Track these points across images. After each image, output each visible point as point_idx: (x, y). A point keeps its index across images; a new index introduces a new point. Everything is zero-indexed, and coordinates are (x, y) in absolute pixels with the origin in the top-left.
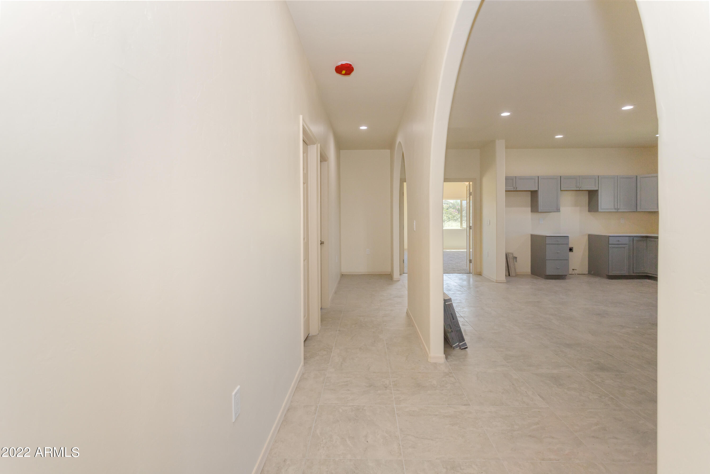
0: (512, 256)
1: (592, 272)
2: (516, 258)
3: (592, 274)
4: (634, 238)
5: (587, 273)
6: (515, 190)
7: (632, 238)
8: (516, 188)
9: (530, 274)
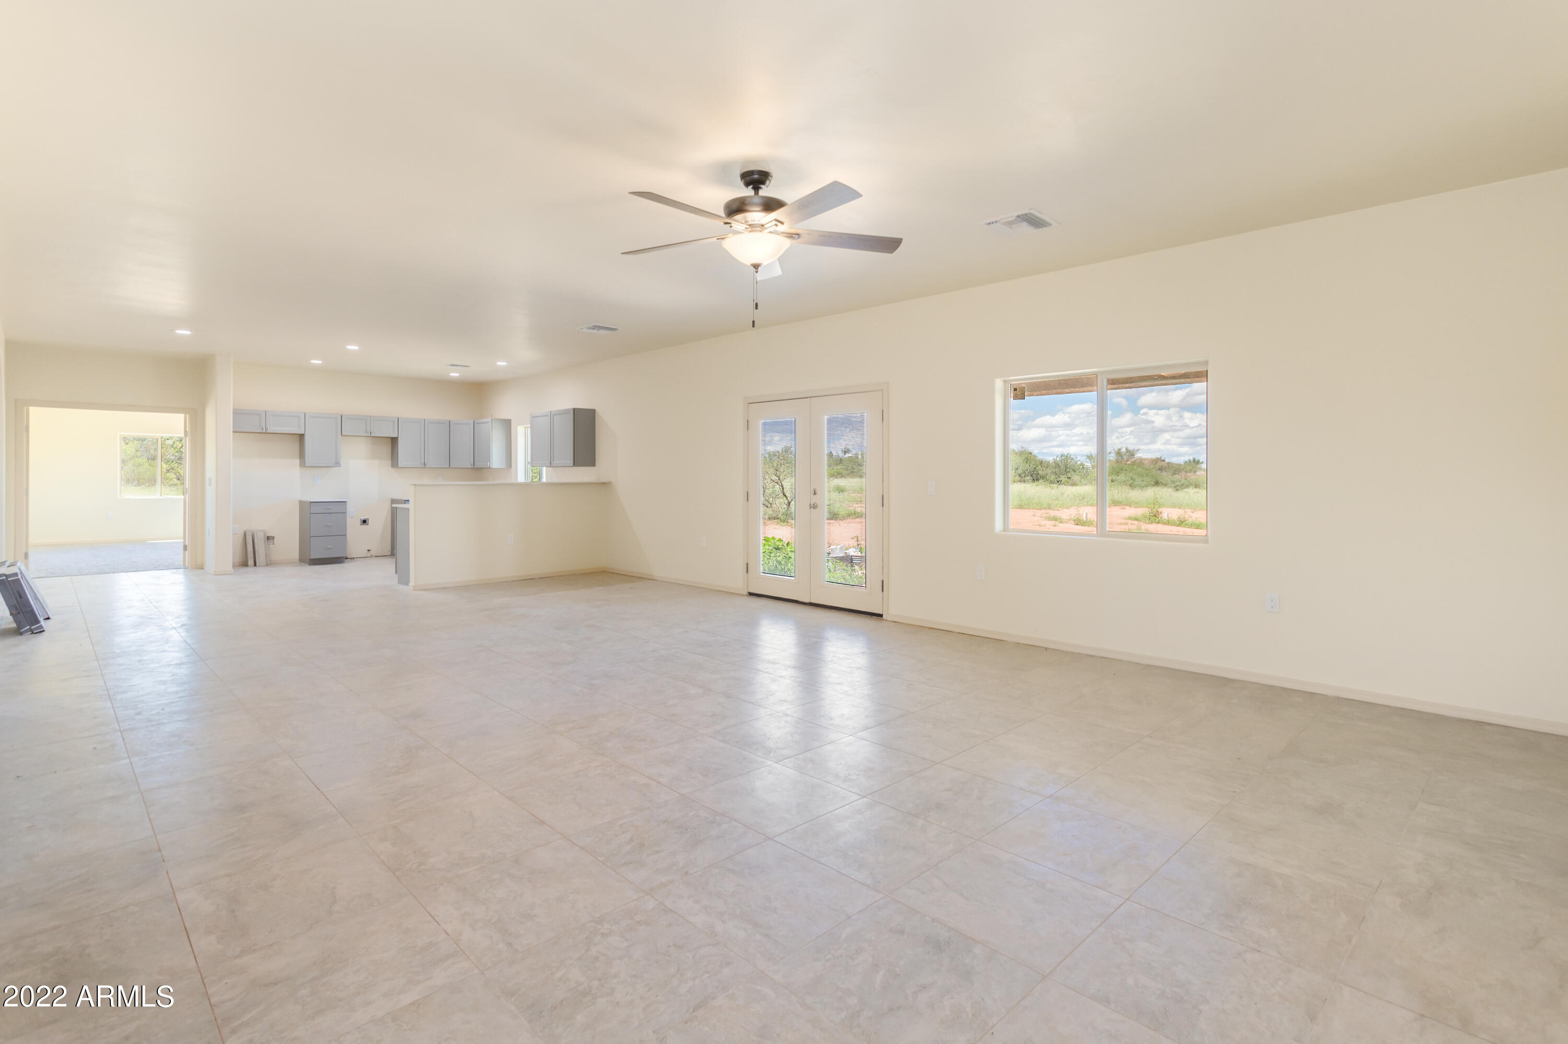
0: (262, 534)
2: (273, 538)
6: (264, 431)
8: (266, 429)
9: (298, 561)
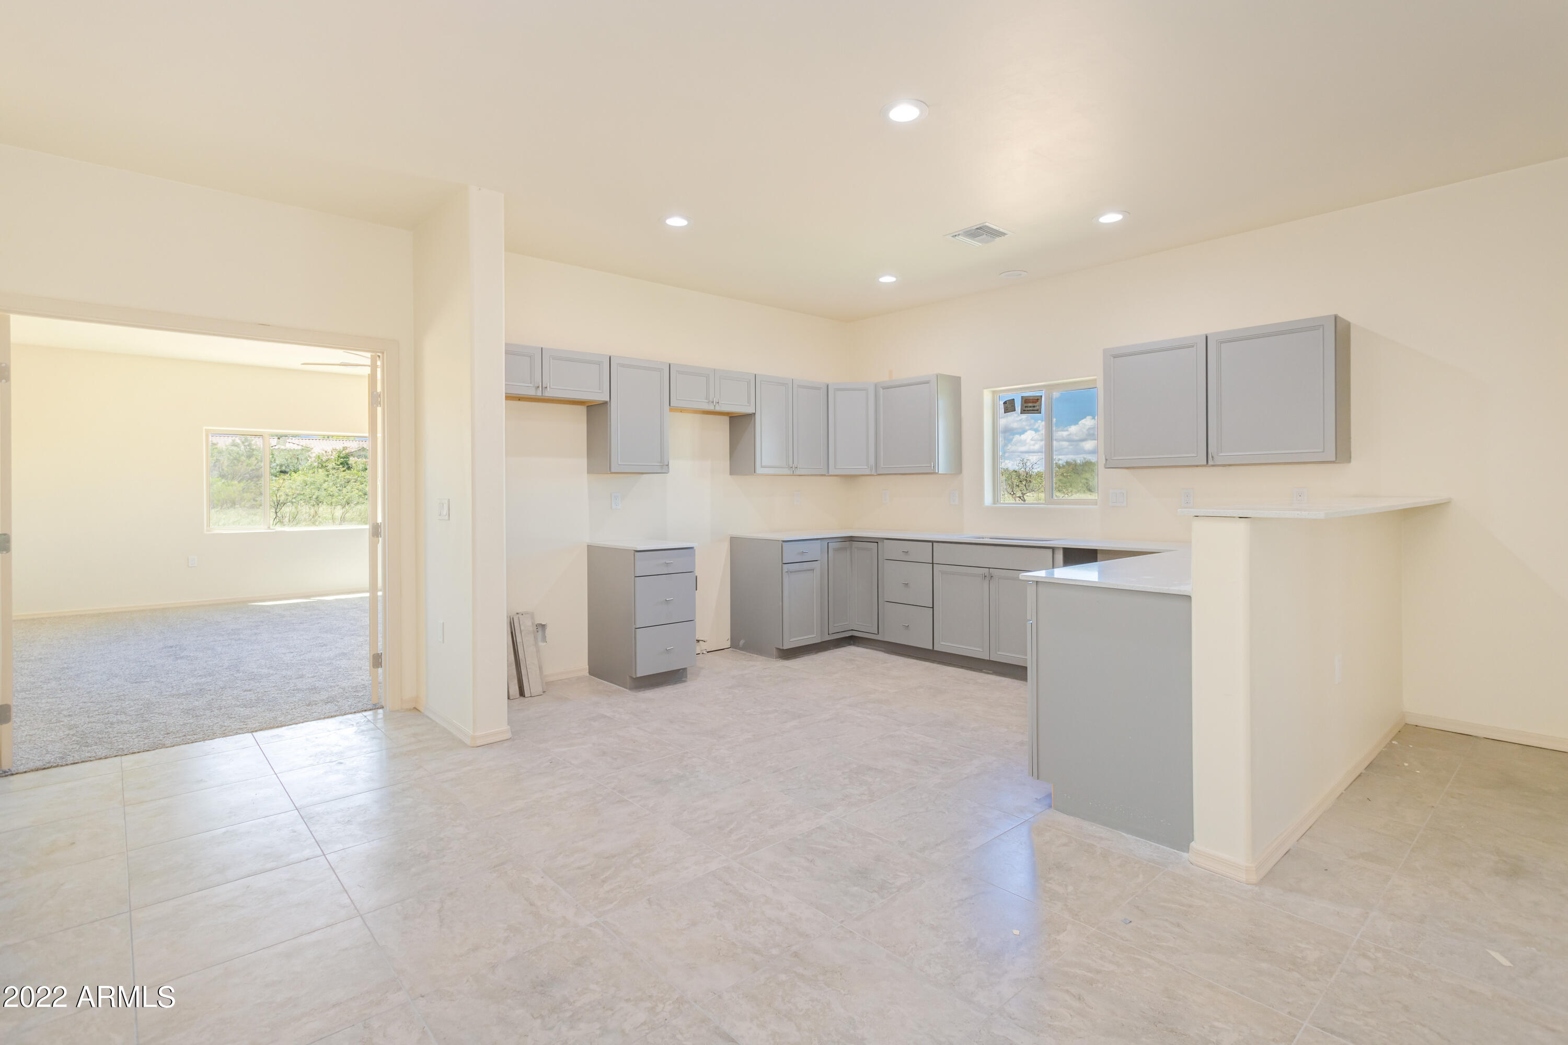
0: (529, 623)
1: (742, 642)
2: (543, 626)
3: (741, 646)
4: (829, 544)
5: (728, 644)
6: (540, 395)
7: (825, 543)
8: (544, 390)
9: (586, 673)
